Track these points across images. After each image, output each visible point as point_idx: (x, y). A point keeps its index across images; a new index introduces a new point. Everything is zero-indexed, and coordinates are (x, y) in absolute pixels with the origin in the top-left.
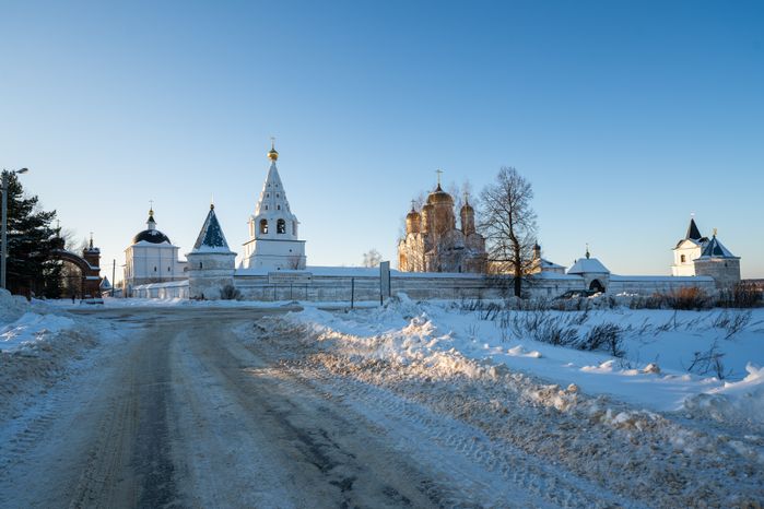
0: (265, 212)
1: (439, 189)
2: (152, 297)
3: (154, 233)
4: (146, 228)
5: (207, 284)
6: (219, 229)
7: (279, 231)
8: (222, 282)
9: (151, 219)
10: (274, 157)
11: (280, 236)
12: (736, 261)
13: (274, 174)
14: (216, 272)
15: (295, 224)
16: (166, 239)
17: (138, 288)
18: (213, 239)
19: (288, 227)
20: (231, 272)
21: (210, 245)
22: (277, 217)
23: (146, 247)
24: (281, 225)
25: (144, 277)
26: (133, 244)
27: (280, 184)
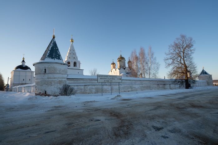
0: (69, 59)
1: (121, 56)
2: (19, 92)
3: (24, 66)
4: (21, 64)
5: (49, 84)
6: (58, 49)
7: (74, 66)
8: (60, 82)
9: (23, 61)
10: (72, 41)
11: (75, 68)
12: (211, 76)
13: (72, 47)
14: (56, 76)
15: (80, 64)
16: (29, 68)
17: (14, 88)
18: (54, 54)
19: (77, 65)
20: (65, 76)
21: (52, 58)
22: (74, 61)
23: (20, 71)
24: (75, 64)
25: (18, 83)
26: (14, 70)
27: (75, 50)
